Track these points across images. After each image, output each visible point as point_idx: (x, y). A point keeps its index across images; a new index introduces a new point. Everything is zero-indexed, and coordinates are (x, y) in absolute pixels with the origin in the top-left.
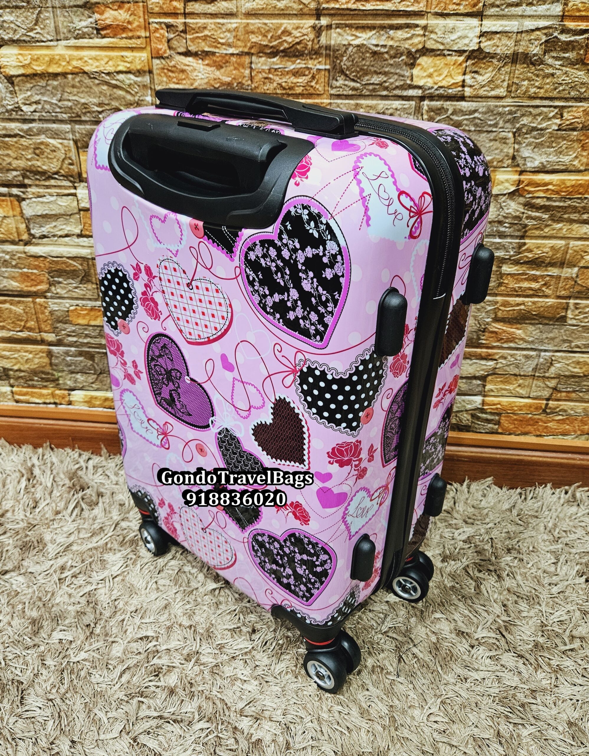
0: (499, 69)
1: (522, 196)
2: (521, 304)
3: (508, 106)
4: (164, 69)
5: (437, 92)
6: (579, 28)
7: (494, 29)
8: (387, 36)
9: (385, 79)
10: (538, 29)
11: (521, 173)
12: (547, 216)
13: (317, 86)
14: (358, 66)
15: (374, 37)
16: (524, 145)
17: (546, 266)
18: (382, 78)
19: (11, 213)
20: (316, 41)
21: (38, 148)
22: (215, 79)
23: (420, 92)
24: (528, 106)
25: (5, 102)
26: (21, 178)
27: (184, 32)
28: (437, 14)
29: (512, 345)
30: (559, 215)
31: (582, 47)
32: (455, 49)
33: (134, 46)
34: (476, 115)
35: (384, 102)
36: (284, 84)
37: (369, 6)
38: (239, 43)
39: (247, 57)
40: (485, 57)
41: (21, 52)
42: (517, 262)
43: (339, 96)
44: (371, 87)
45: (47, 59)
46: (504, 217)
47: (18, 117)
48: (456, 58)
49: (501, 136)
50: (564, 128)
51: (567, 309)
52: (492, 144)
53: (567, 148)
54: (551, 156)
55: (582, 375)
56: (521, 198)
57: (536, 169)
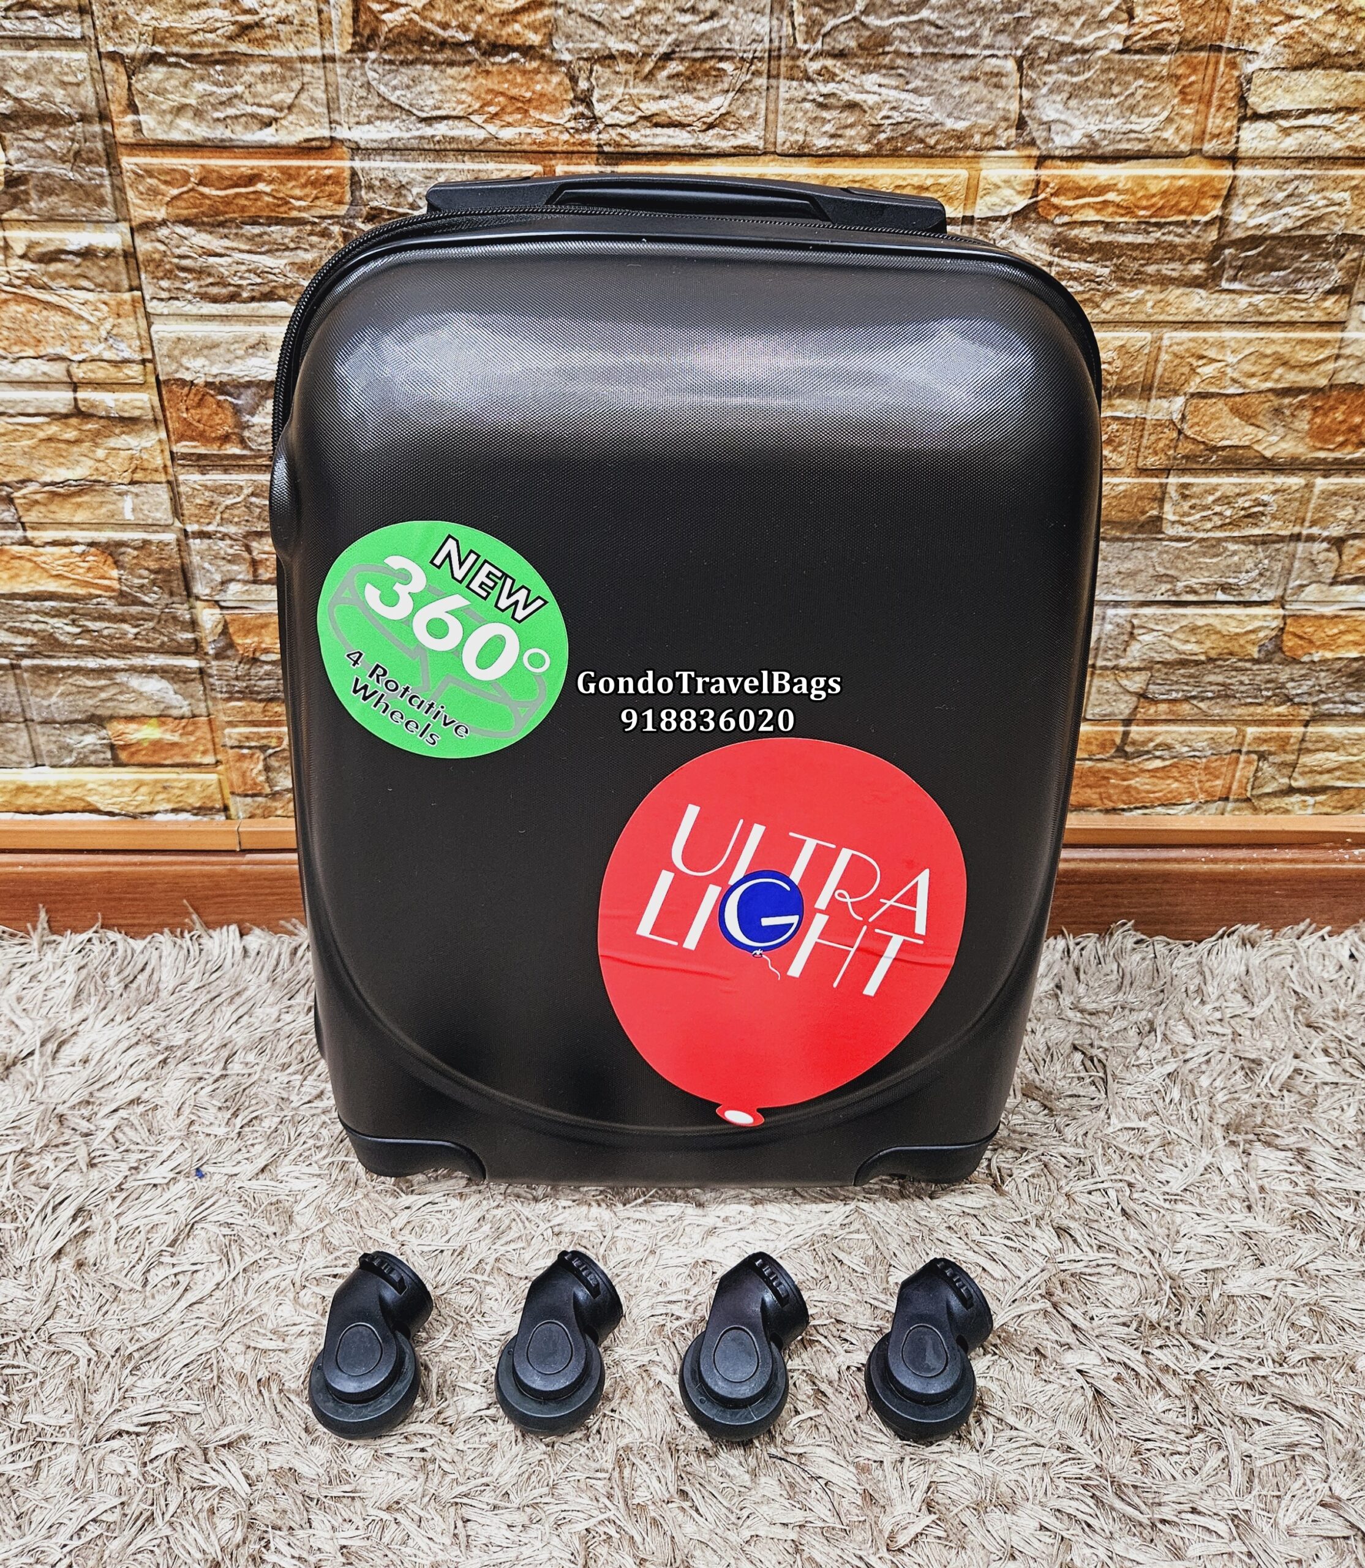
1: (1047, 221)
11: (1041, 161)
12: (1106, 271)
16: (1044, 90)
17: (1110, 397)
30: (1135, 266)
34: (925, 14)
49: (987, 69)
50: (1138, 45)
51: (1161, 501)
52: (965, 89)
53: (1145, 97)
54: (1110, 119)
55: (1203, 658)
56: (1043, 227)
57: (1077, 152)
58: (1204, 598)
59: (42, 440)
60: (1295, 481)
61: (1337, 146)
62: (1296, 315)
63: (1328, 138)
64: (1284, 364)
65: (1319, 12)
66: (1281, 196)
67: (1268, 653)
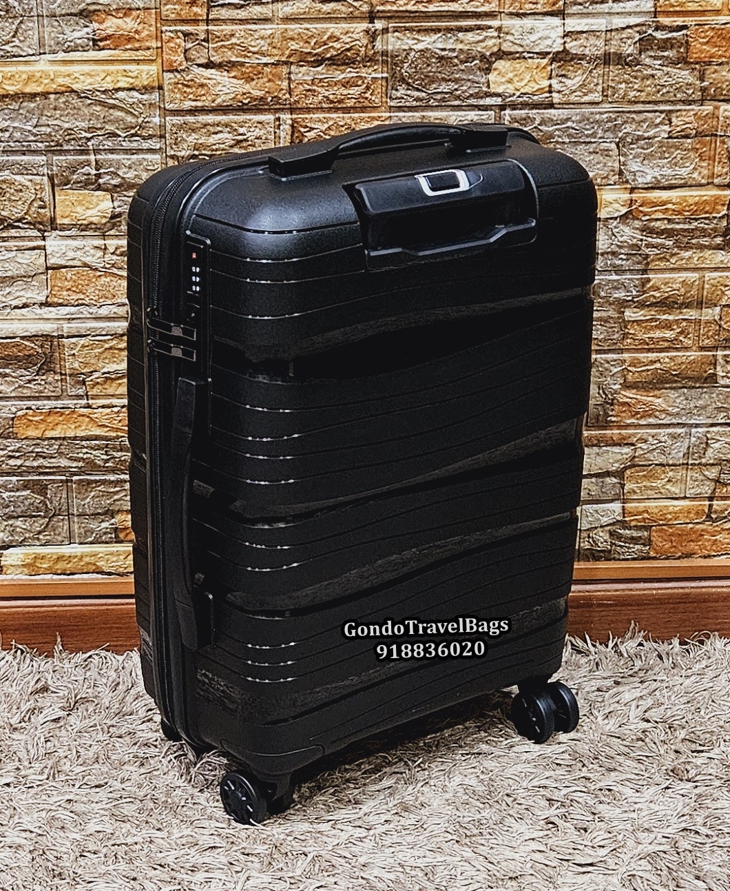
0: (591, 72)
1: (638, 219)
2: (655, 362)
3: (606, 112)
4: (178, 83)
5: (521, 99)
6: (676, 24)
7: (579, 29)
8: (455, 38)
9: (456, 87)
10: (629, 27)
11: (632, 190)
12: (671, 243)
13: (373, 98)
14: (422, 73)
15: (440, 40)
16: (631, 157)
17: (680, 308)
18: (453, 86)
20: (369, 47)
22: (244, 94)
23: (500, 99)
24: (629, 112)
27: (206, 40)
28: (511, 14)
29: (652, 421)
30: (685, 240)
31: (682, 43)
32: (537, 50)
33: (142, 58)
34: (569, 124)
35: (456, 113)
36: (331, 97)
37: (432, 8)
38: (275, 51)
39: (285, 66)
40: (572, 59)
42: (642, 305)
43: (400, 109)
44: (439, 97)
45: (24, 76)
46: (618, 246)
48: (539, 60)
49: (602, 148)
50: (675, 135)
51: (715, 364)
52: (592, 157)
53: (681, 159)
54: (665, 169)
56: (636, 222)
57: (650, 185)
59: (106, 349)
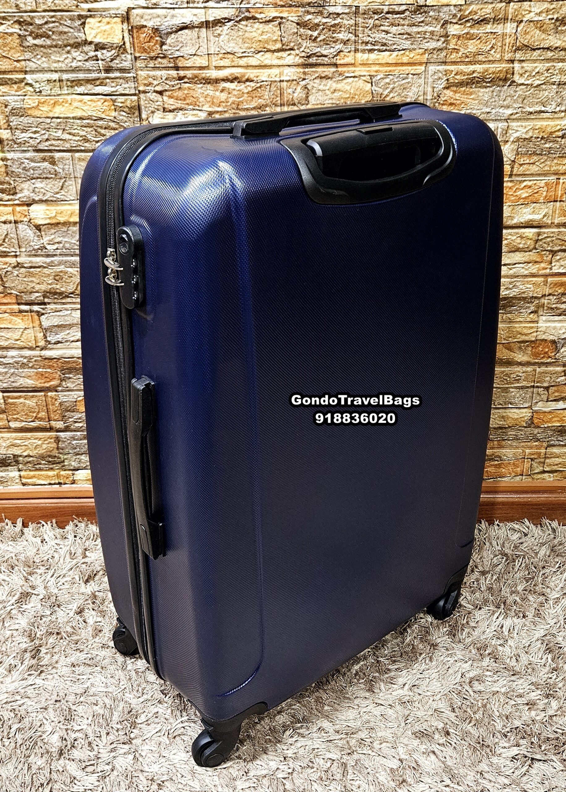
19: (31, 325)
21: (58, 275)
25: (32, 244)
26: (42, 298)
41: (48, 208)
45: (69, 212)
47: (42, 253)
55: (507, 426)
58: (504, 406)
60: (529, 369)
61: (526, 272)
62: (521, 319)
63: (523, 270)
64: (520, 334)
65: (515, 237)
66: (511, 286)
67: (529, 424)
